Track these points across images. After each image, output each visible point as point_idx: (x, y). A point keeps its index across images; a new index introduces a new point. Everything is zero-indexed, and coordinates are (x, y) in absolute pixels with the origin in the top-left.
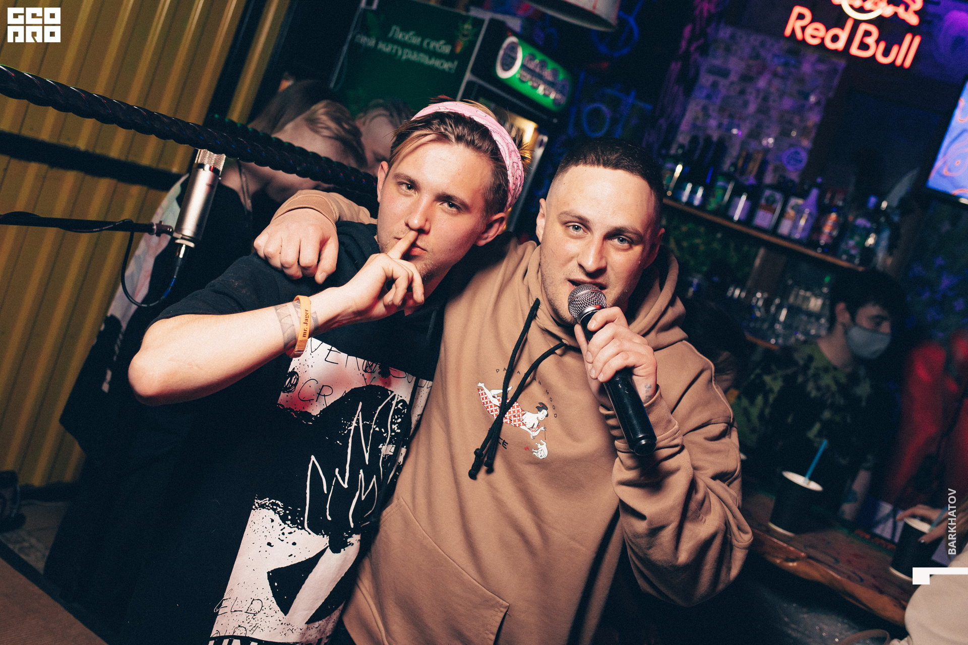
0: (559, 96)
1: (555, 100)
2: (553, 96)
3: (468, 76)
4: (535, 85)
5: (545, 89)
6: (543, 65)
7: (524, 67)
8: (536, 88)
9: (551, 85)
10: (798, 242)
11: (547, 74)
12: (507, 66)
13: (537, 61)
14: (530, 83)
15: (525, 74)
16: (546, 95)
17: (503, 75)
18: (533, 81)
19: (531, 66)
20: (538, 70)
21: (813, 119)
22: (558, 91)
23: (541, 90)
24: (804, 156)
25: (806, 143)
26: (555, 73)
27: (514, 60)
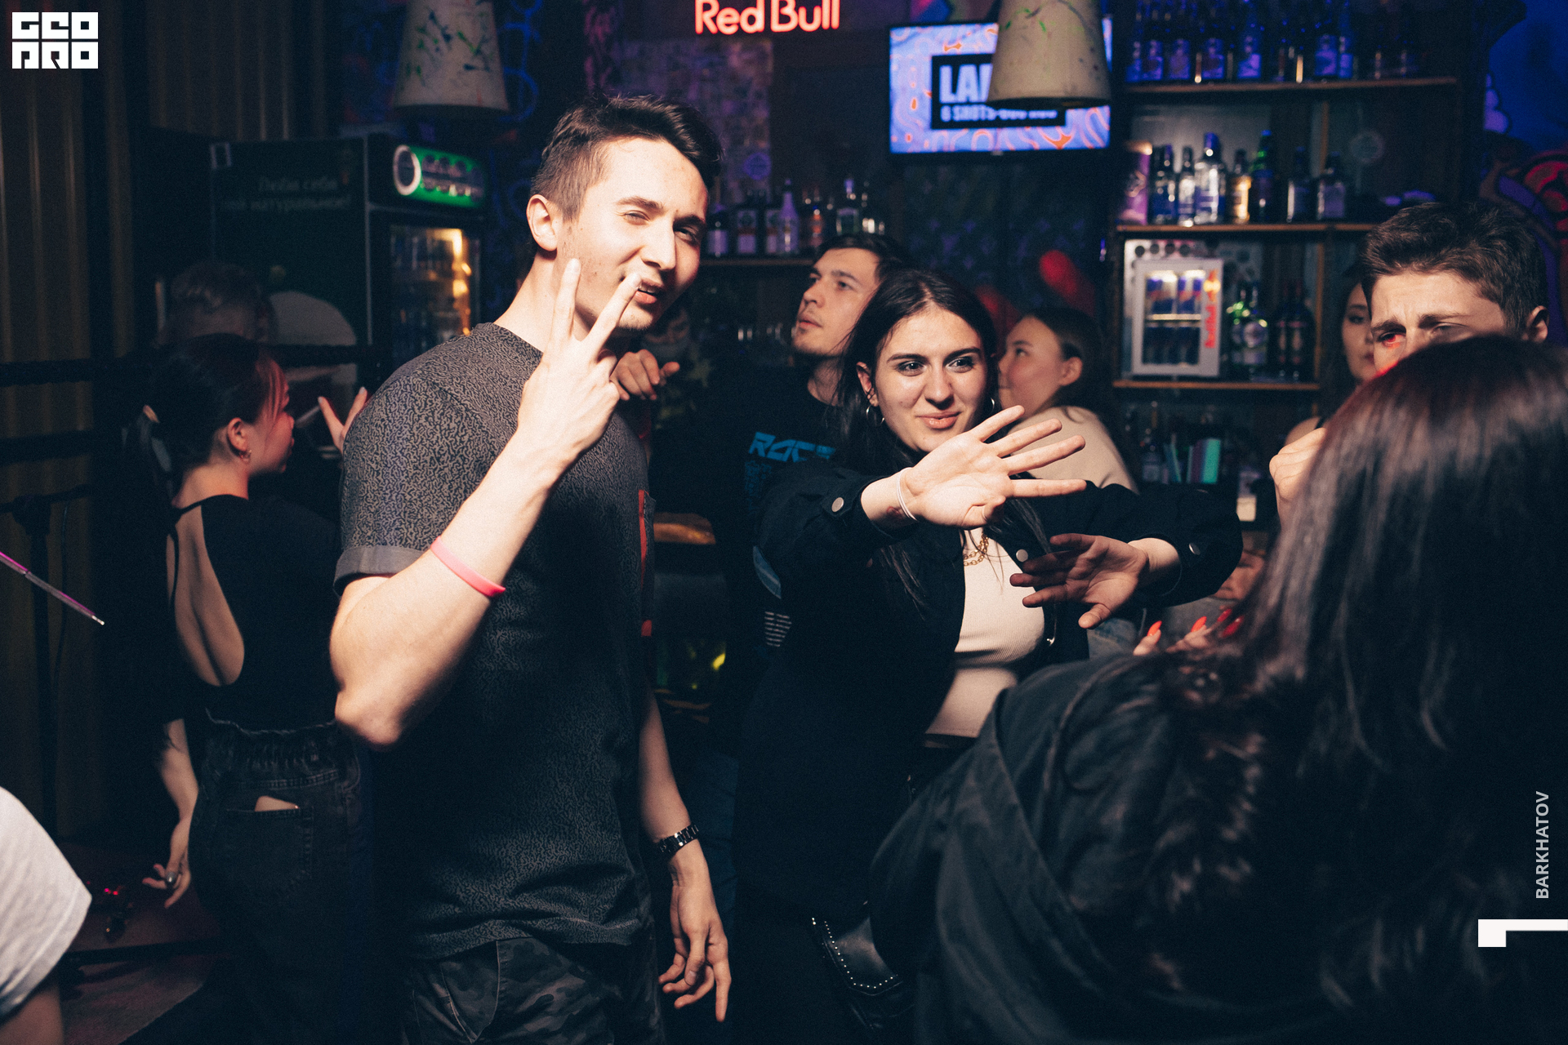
0: (475, 190)
1: (472, 195)
2: (468, 192)
3: (369, 207)
4: (445, 188)
5: (457, 189)
6: (445, 162)
7: (425, 174)
8: (446, 191)
9: (461, 181)
10: (792, 255)
11: (453, 170)
12: (408, 180)
13: (437, 161)
14: (438, 189)
15: (429, 180)
16: (461, 195)
17: (407, 191)
18: (441, 185)
19: (432, 169)
20: (441, 171)
21: (762, 114)
22: (472, 185)
23: (453, 191)
24: (767, 160)
25: (764, 145)
26: (461, 166)
27: (411, 170)
